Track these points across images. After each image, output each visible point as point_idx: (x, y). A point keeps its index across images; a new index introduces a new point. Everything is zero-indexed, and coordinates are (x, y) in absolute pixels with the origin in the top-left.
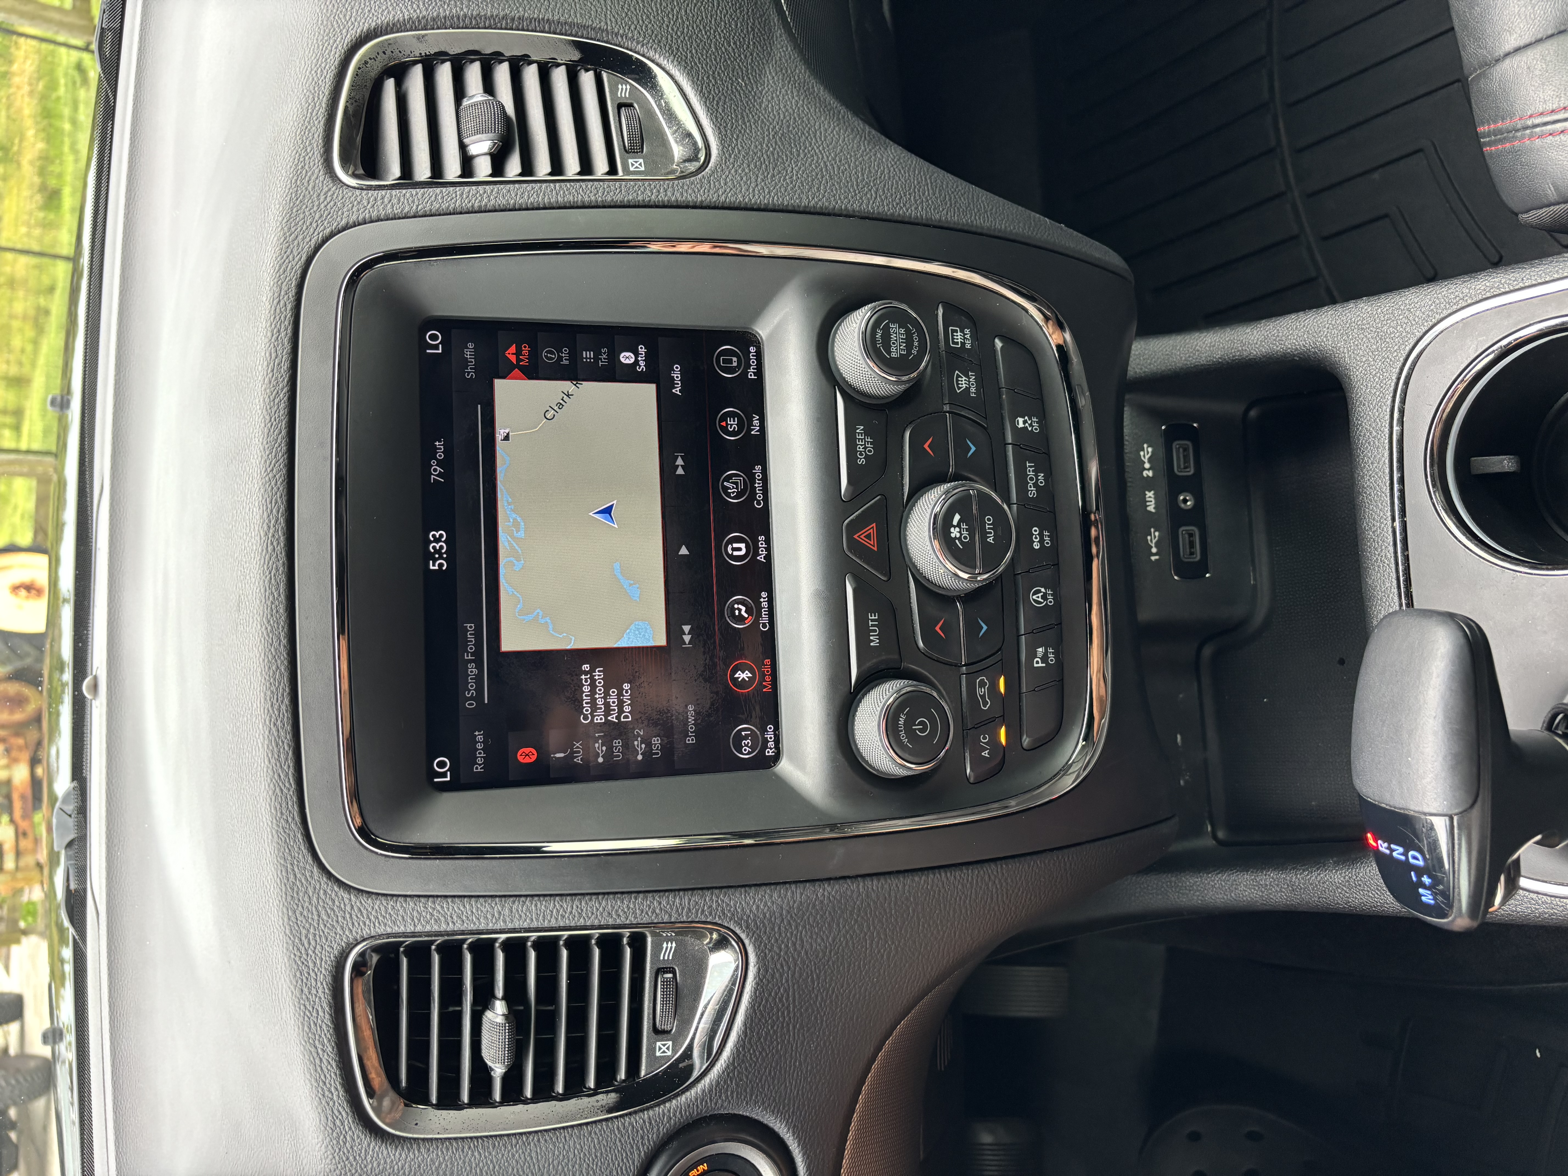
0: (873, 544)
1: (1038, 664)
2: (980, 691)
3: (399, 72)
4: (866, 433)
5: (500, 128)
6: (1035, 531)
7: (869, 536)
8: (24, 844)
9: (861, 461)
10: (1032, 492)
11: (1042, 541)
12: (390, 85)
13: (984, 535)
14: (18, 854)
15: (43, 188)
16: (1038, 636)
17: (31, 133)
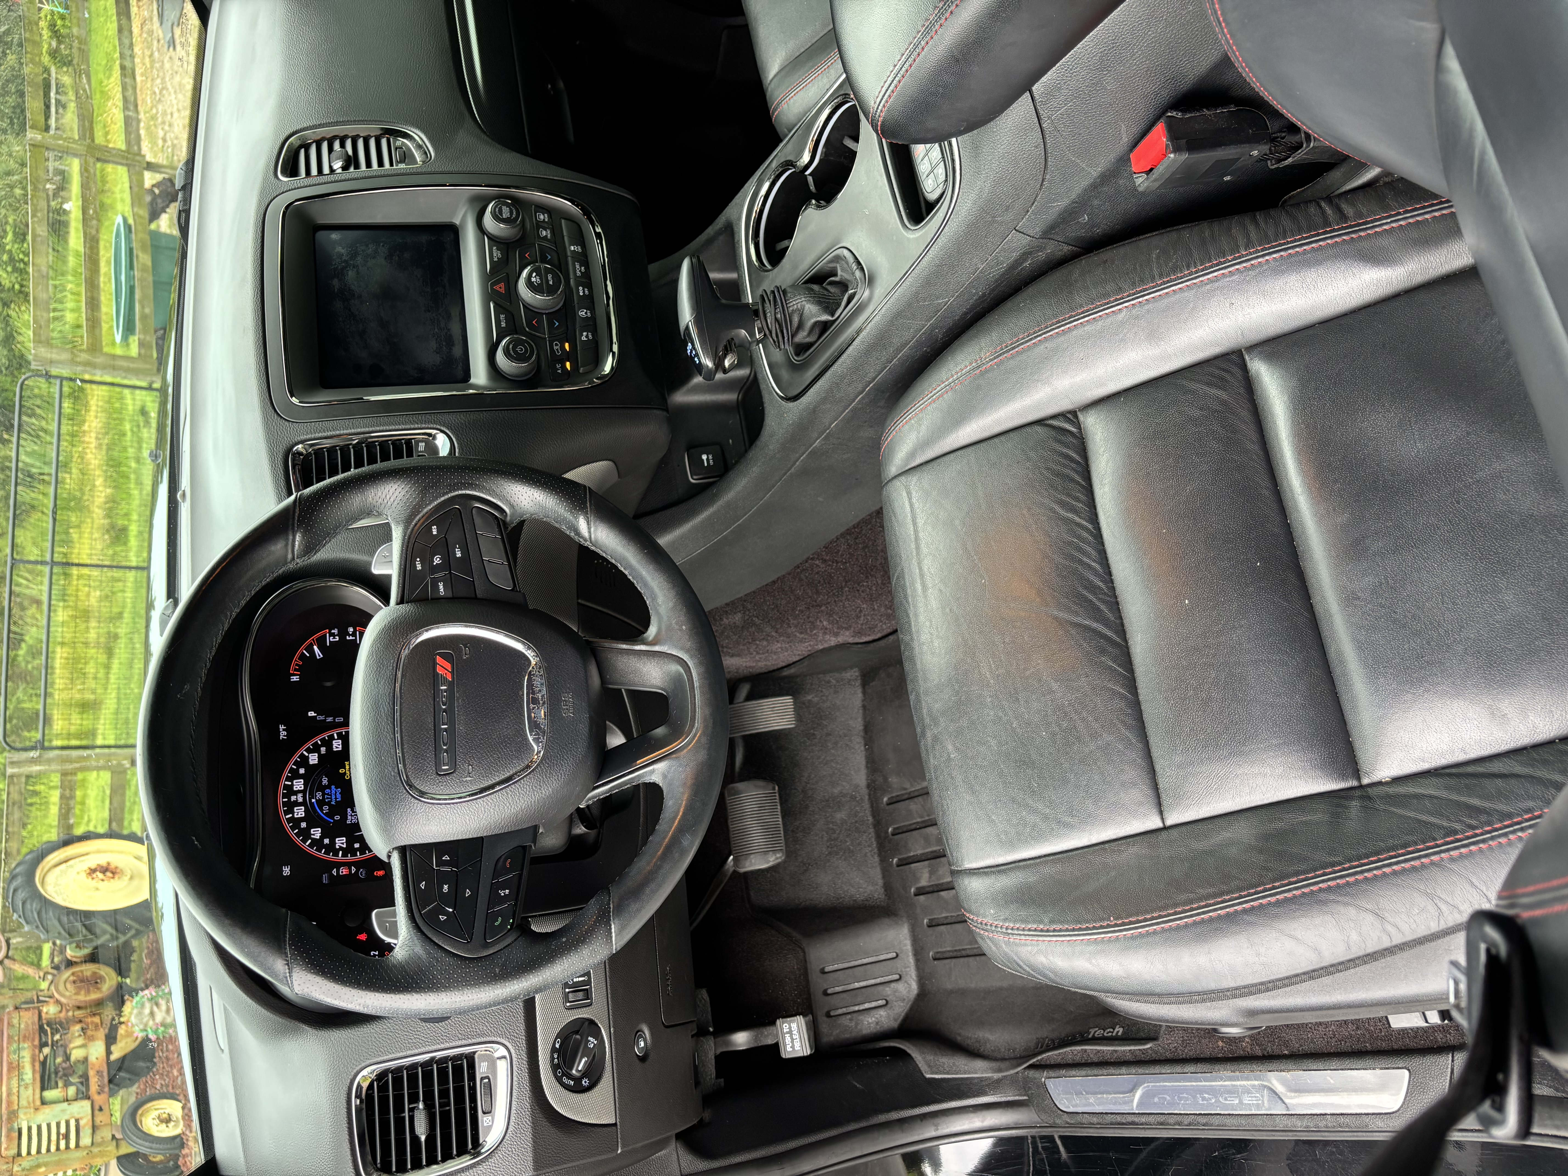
0: (502, 290)
1: (584, 338)
2: (555, 348)
3: (307, 147)
4: (498, 249)
5: (344, 157)
6: (581, 288)
7: (501, 288)
8: (100, 1118)
9: (496, 259)
10: (579, 273)
11: (584, 292)
12: (302, 151)
13: (547, 281)
14: (94, 1128)
15: (112, 528)
16: (585, 328)
17: (99, 482)
